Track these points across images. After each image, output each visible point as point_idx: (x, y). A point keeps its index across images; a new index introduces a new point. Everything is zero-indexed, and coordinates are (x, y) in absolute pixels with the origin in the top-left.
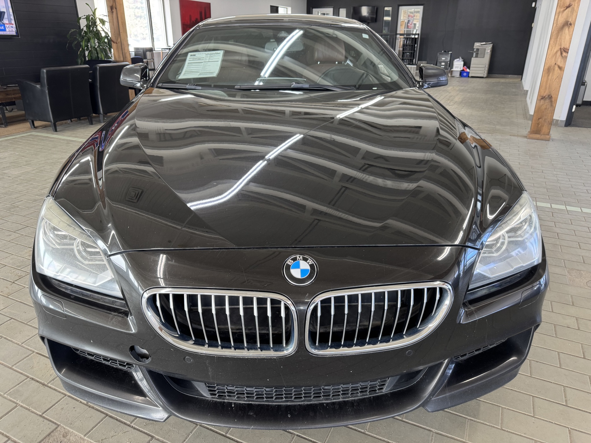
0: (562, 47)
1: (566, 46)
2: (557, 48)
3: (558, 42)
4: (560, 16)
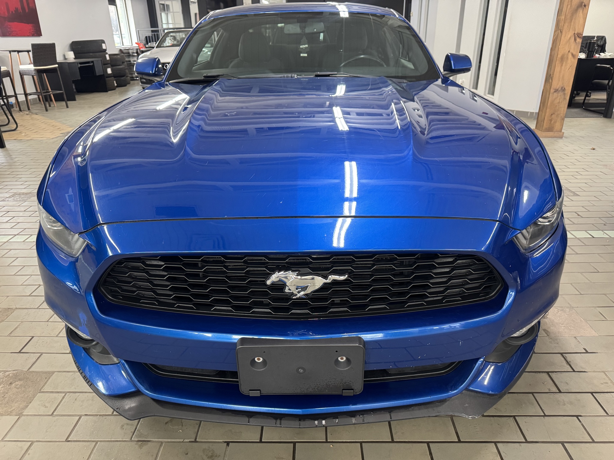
1: (580, 31)
2: (570, 34)
3: (572, 26)
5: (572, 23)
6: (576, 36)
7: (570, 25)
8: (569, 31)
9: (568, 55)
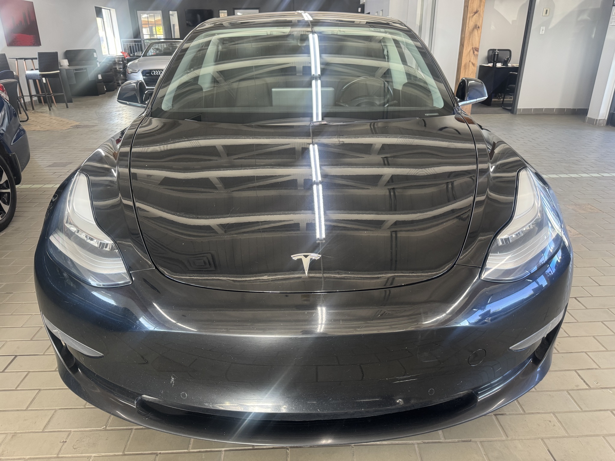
0: (474, 47)
1: (477, 46)
2: (470, 48)
3: (470, 42)
4: (470, 20)
5: (471, 40)
6: (474, 49)
7: (469, 42)
8: (469, 46)
9: (469, 63)
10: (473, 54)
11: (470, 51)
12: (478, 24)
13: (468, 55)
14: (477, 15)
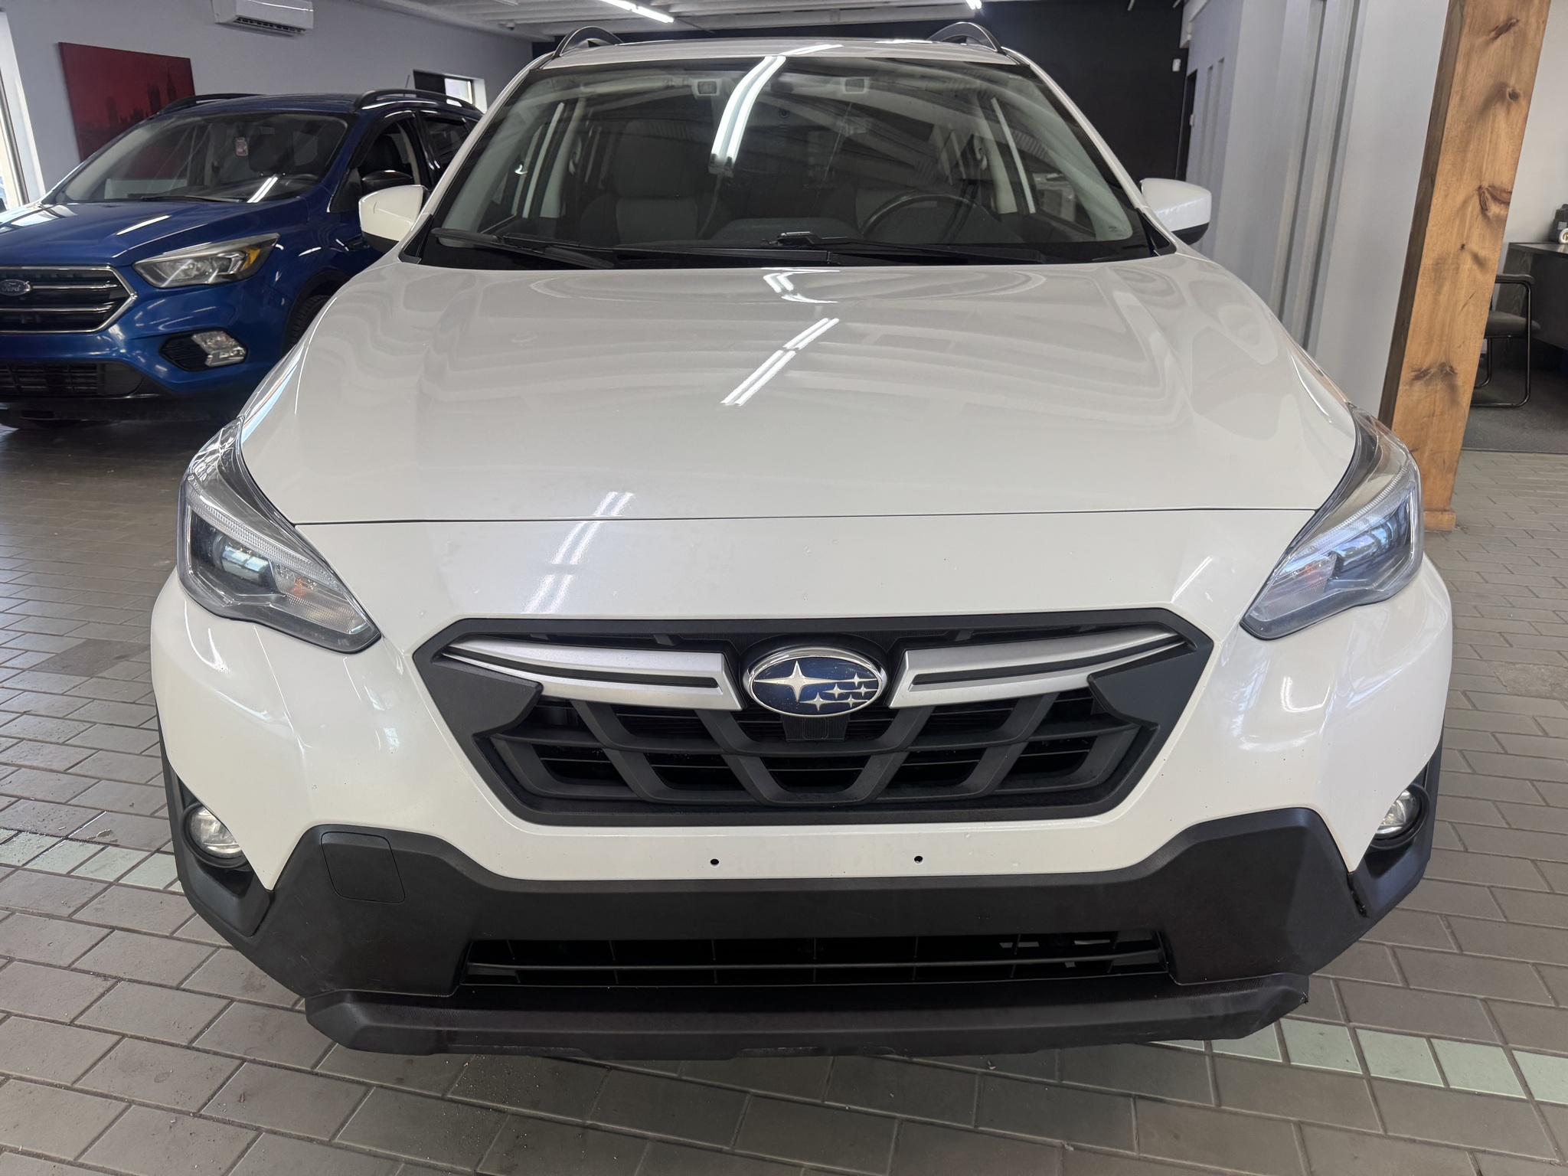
0: (1485, 184)
1: (1502, 180)
2: (1465, 189)
3: (1469, 165)
4: (1473, 66)
5: (1470, 156)
6: (1487, 195)
7: (1464, 161)
8: (1460, 180)
9: (1458, 257)
10: (1480, 217)
11: (1465, 203)
12: (1512, 82)
13: (1457, 222)
14: (1507, 39)
